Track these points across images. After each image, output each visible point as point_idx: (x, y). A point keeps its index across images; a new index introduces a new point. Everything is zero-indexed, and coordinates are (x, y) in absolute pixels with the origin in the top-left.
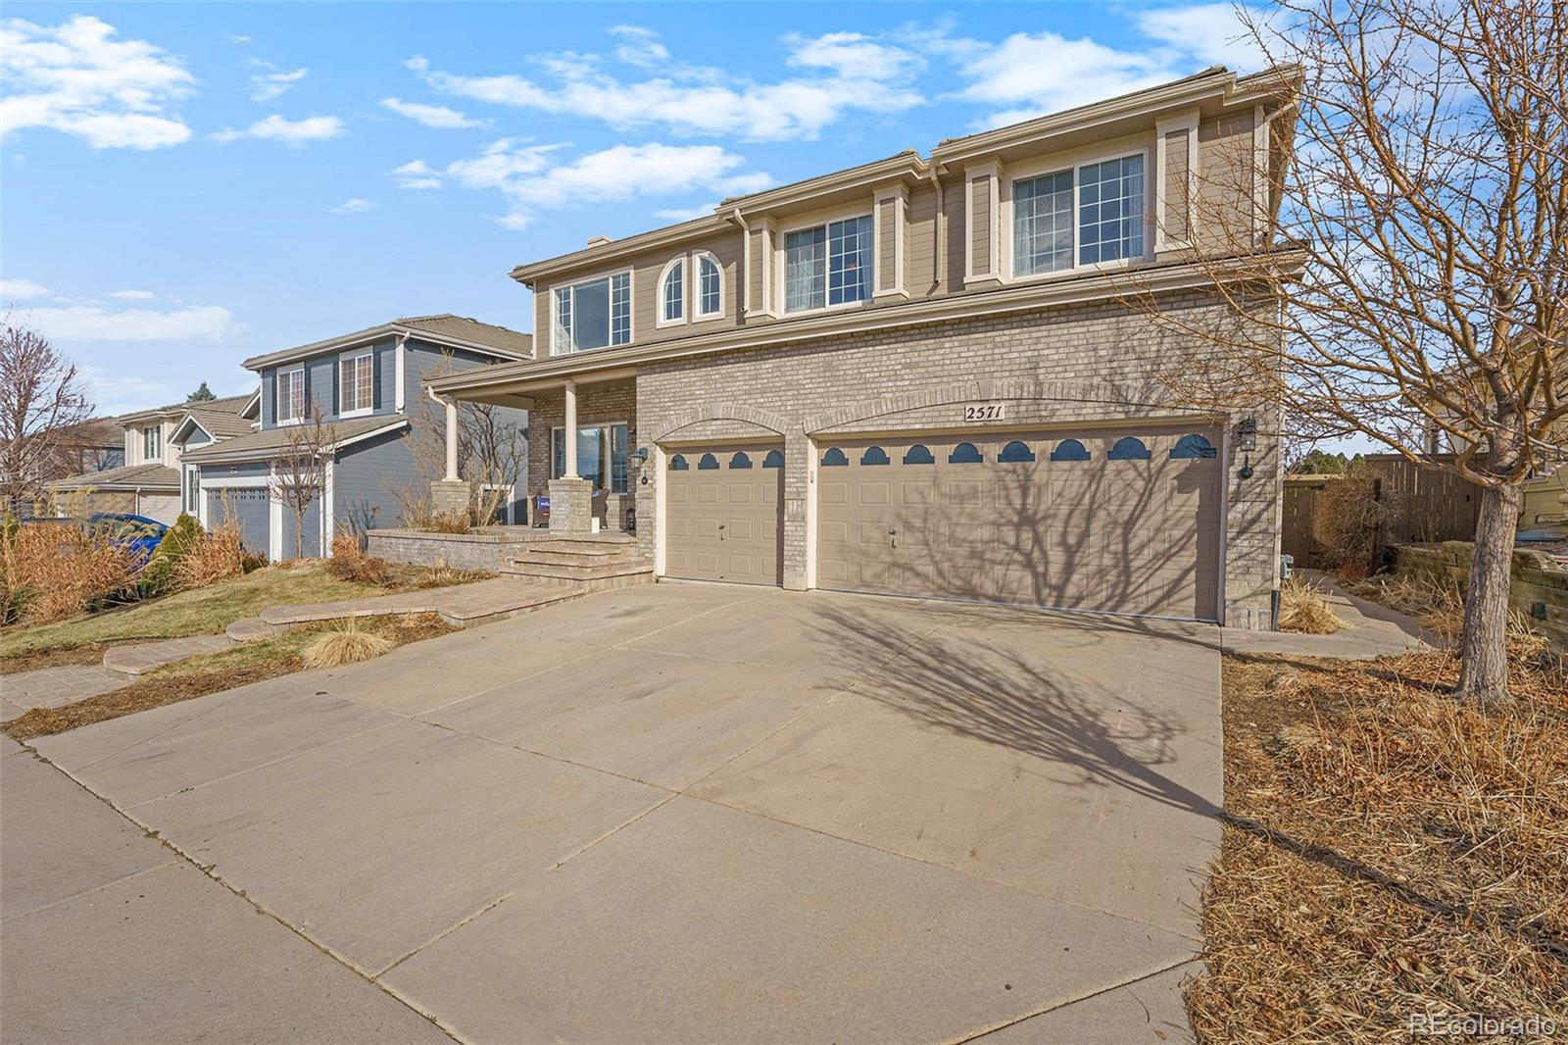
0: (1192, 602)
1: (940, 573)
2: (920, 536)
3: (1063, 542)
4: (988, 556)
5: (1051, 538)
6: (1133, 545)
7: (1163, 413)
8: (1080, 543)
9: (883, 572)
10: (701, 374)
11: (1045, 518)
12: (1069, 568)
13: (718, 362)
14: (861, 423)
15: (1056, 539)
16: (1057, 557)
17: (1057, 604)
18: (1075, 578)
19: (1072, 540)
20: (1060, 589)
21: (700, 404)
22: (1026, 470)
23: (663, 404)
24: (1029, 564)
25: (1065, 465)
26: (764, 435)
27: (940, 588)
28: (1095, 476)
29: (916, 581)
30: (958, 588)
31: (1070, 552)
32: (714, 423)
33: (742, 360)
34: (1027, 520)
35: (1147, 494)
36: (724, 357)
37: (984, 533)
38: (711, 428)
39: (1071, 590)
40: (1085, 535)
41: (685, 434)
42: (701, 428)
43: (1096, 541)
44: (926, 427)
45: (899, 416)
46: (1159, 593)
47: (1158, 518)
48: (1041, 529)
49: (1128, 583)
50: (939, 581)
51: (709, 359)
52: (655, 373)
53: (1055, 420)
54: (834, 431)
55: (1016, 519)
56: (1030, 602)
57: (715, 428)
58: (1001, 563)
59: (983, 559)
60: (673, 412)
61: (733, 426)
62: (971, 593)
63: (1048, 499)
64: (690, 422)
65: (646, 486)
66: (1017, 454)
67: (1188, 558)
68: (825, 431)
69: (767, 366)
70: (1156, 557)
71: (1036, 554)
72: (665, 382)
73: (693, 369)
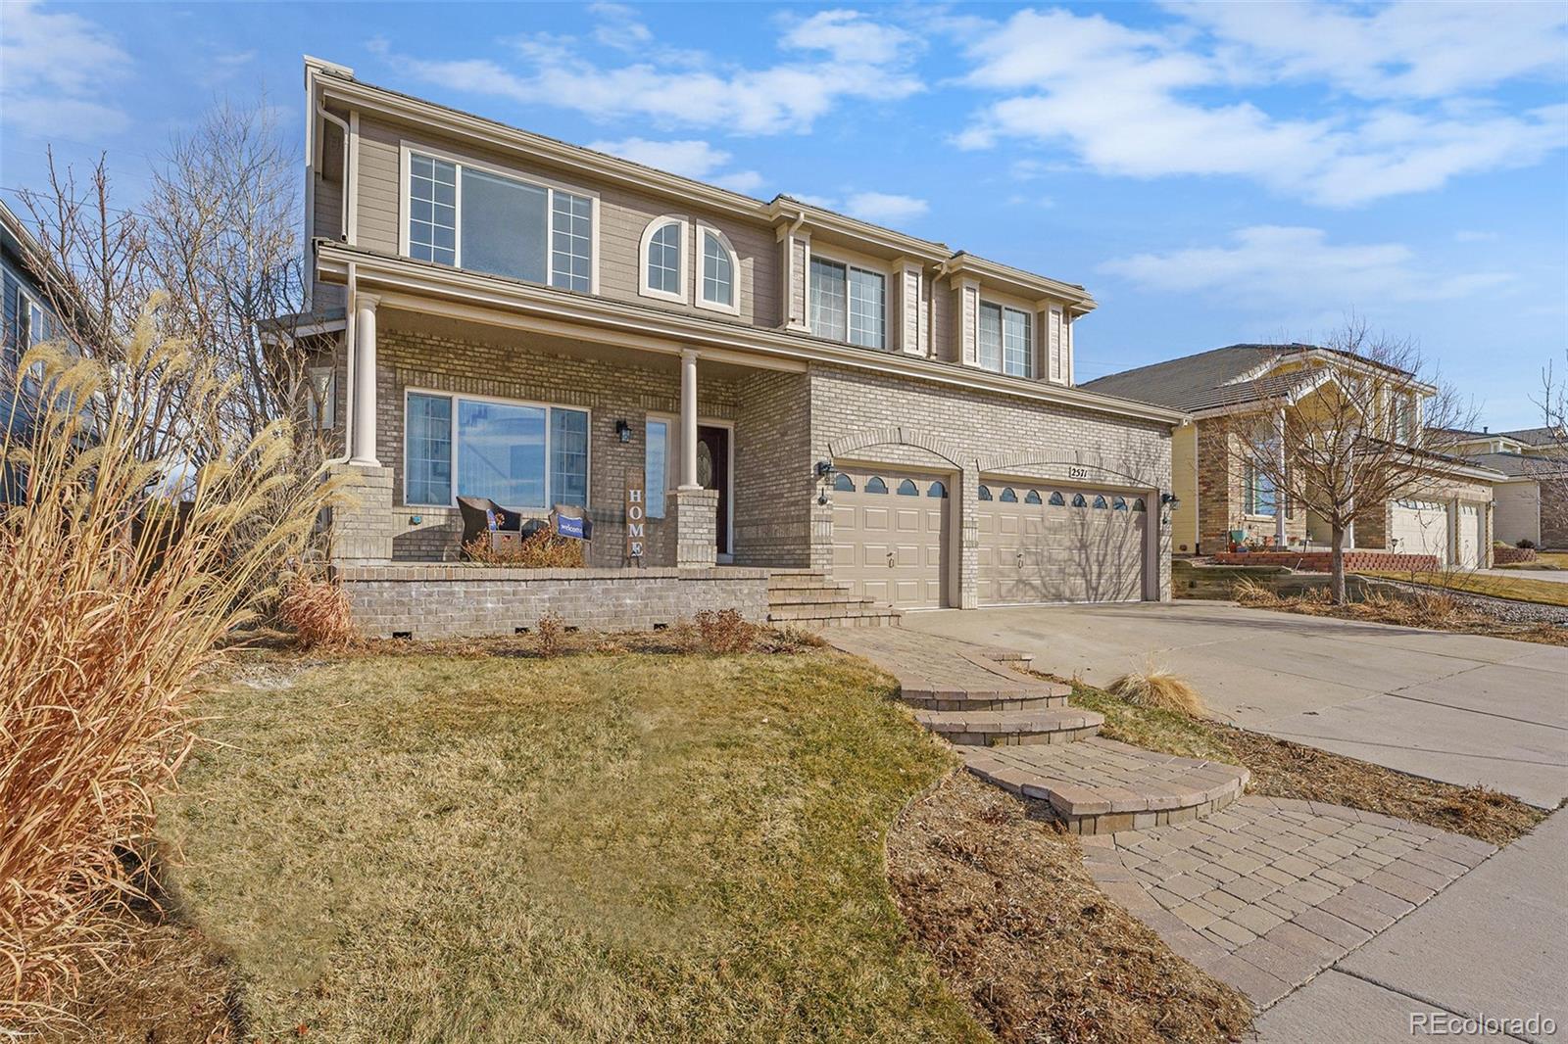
0: (1140, 591)
1: (1044, 584)
2: (1033, 557)
3: (1098, 560)
4: (1067, 571)
5: (1093, 558)
6: (1122, 560)
7: (1141, 485)
8: (1103, 561)
9: (1013, 587)
10: (887, 394)
11: (1090, 544)
12: (1100, 575)
13: (906, 387)
14: (1015, 469)
15: (1095, 558)
16: (1095, 568)
17: (1095, 600)
18: (1102, 581)
19: (1101, 558)
20: (1096, 589)
21: (887, 425)
22: (1083, 512)
23: (843, 416)
24: (1084, 575)
25: (1098, 511)
26: (946, 466)
27: (1045, 596)
28: (1109, 518)
29: (1032, 593)
30: (1054, 595)
31: (1100, 565)
32: (901, 447)
33: (927, 391)
34: (1083, 546)
35: (1126, 530)
36: (911, 383)
37: (1065, 555)
38: (897, 452)
39: (1101, 590)
40: (1105, 555)
41: (870, 454)
42: (887, 451)
43: (1109, 558)
44: (1051, 477)
45: (1037, 467)
46: (1129, 587)
47: (1129, 545)
48: (1089, 552)
49: (1120, 583)
50: (1044, 591)
51: (896, 381)
52: (836, 379)
53: (1106, 483)
54: (997, 471)
55: (1078, 545)
56: (1084, 600)
57: (901, 452)
58: (1072, 575)
59: (1064, 573)
60: (856, 428)
61: (919, 454)
62: (1059, 597)
63: (1092, 532)
64: (878, 442)
65: (824, 506)
66: (1080, 503)
67: (1138, 568)
68: (995, 471)
69: (949, 404)
70: (1128, 567)
71: (1087, 568)
72: (848, 392)
73: (879, 386)
